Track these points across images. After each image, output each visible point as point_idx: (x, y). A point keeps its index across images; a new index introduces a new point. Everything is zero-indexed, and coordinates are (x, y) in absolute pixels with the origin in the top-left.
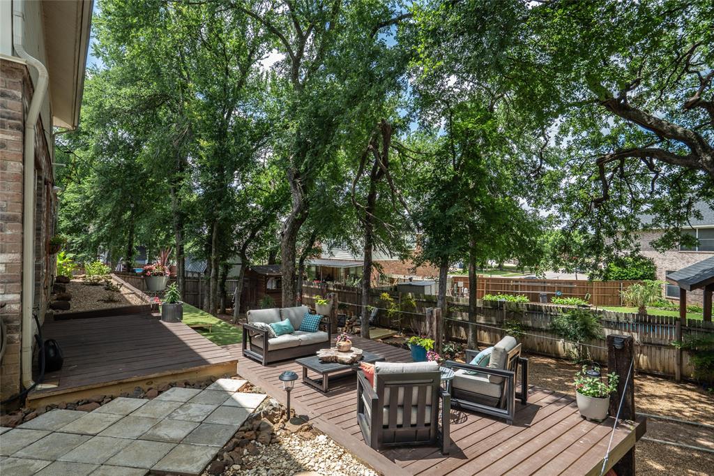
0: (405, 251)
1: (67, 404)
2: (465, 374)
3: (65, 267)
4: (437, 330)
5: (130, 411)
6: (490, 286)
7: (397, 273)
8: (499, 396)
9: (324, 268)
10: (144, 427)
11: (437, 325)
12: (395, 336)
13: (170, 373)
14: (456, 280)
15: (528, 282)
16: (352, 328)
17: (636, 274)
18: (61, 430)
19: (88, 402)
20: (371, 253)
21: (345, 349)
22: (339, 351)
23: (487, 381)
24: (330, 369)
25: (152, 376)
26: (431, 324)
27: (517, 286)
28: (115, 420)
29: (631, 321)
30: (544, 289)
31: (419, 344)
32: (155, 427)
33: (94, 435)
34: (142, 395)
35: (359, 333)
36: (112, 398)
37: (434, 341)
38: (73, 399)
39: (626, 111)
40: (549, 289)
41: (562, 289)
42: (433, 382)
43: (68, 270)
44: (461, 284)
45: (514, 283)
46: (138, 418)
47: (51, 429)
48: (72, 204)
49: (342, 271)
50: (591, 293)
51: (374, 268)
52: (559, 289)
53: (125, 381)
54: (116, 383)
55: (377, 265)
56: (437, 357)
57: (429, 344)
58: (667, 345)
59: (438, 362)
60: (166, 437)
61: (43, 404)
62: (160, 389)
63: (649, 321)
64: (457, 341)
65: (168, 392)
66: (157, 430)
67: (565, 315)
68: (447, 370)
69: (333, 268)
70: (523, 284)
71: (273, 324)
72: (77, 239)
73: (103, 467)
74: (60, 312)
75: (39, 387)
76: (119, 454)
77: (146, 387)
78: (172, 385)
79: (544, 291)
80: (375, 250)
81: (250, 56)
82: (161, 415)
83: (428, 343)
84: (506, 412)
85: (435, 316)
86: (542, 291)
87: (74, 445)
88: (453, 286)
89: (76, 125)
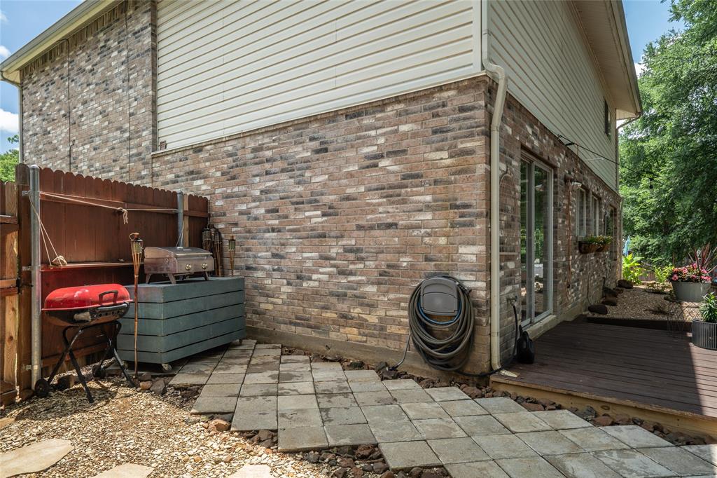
1: (517, 397)
3: (632, 272)
5: (563, 427)
10: (558, 449)
13: (633, 404)
18: (495, 415)
19: (535, 402)
25: (608, 399)
28: (541, 428)
32: (569, 455)
33: (513, 433)
34: (590, 418)
36: (559, 408)
38: (525, 394)
43: (636, 274)
46: (563, 438)
47: (491, 411)
48: (647, 201)
53: (575, 394)
54: (565, 392)
60: (571, 471)
61: (502, 388)
62: (617, 420)
65: (622, 427)
66: (569, 458)
72: (652, 241)
73: (492, 462)
74: (596, 315)
75: (503, 372)
76: (513, 460)
77: (601, 411)
78: (635, 422)
82: (588, 447)
87: (492, 432)
89: (639, 111)
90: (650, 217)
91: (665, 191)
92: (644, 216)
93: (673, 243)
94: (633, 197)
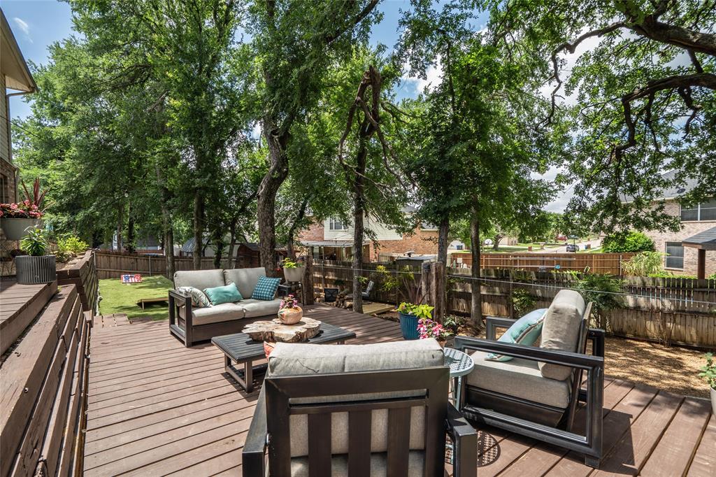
0: (402, 223)
2: (492, 360)
4: (437, 293)
6: (489, 262)
7: (397, 252)
8: (564, 405)
9: (326, 248)
11: (437, 286)
12: (393, 310)
14: (455, 256)
15: (527, 257)
16: (343, 302)
17: (635, 246)
20: (362, 219)
21: (289, 321)
22: (282, 324)
23: (538, 373)
24: (256, 352)
26: (428, 284)
27: (516, 261)
29: (661, 287)
30: (543, 263)
31: (410, 312)
35: (351, 307)
37: (432, 308)
39: (663, 31)
40: (548, 263)
41: (561, 263)
42: (427, 394)
44: (460, 260)
45: (514, 258)
49: (344, 251)
50: (591, 266)
51: (366, 235)
52: (558, 263)
55: (369, 232)
56: (438, 329)
57: (425, 312)
58: (706, 313)
59: (440, 339)
63: (684, 286)
64: (458, 314)
67: (581, 282)
68: (458, 355)
69: (335, 248)
70: (522, 258)
71: (209, 290)
72: (62, 218)
79: (543, 265)
80: (367, 215)
81: (227, 12)
83: (424, 309)
84: (584, 439)
85: (434, 273)
86: (540, 265)
88: (452, 262)
89: (32, 85)
90: (61, 198)
91: (72, 175)
92: (55, 197)
93: (80, 220)
94: (44, 178)
